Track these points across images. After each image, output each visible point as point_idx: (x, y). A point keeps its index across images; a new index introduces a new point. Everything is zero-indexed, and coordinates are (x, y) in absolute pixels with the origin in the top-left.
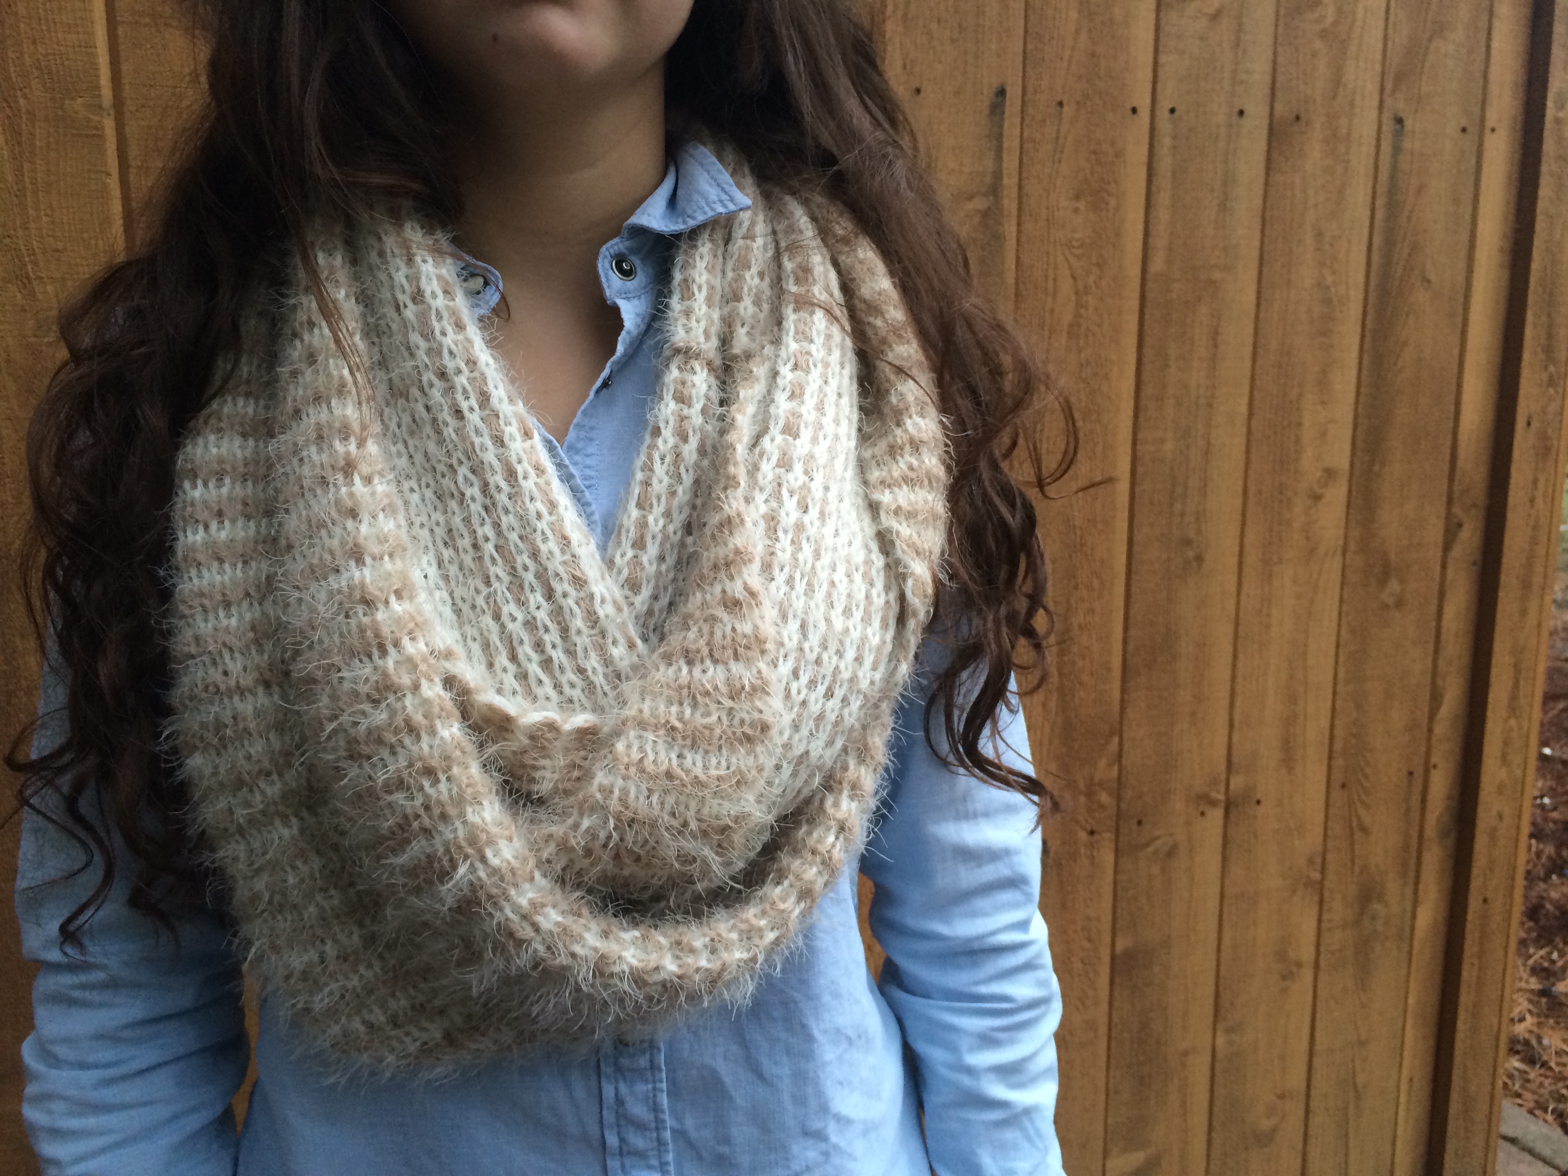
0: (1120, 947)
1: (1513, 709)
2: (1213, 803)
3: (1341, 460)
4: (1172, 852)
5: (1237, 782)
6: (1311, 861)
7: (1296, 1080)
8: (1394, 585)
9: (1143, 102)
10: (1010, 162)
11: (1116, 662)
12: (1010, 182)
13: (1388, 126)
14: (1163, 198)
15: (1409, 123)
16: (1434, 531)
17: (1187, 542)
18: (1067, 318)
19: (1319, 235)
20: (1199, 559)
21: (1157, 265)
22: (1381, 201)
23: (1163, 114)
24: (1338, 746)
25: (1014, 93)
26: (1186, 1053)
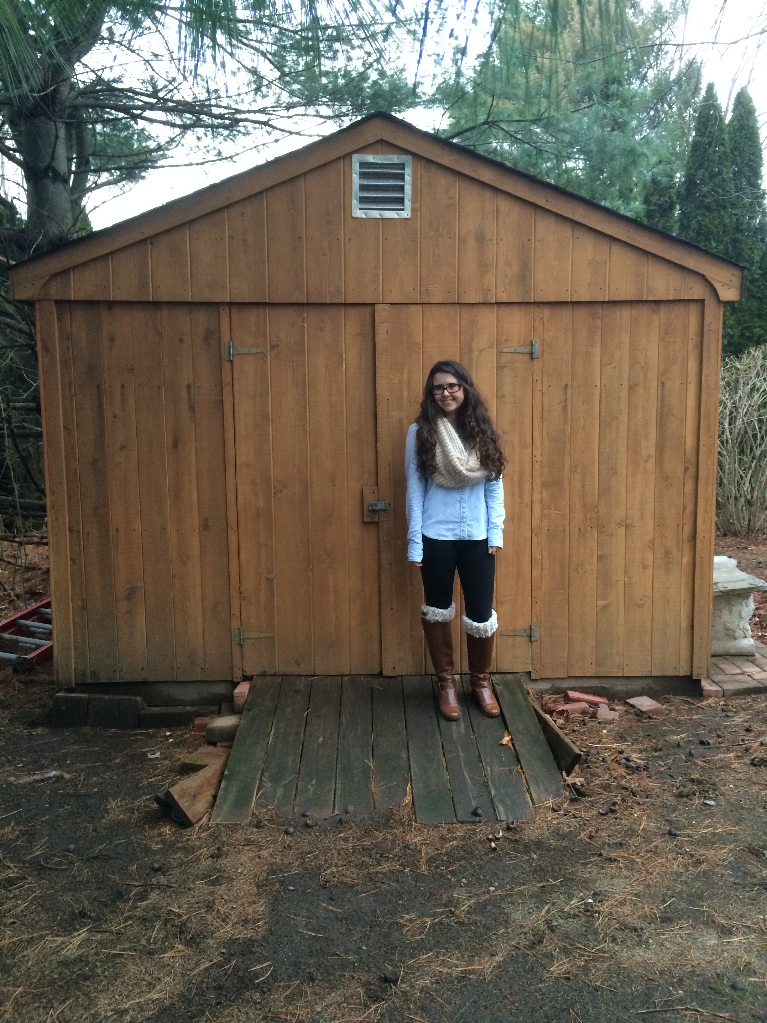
0: (599, 553)
1: (706, 511)
2: (622, 525)
3: (653, 452)
4: (612, 535)
5: (628, 522)
6: (650, 542)
7: (649, 593)
8: (670, 481)
9: (598, 383)
10: (569, 396)
11: (597, 493)
12: (569, 401)
13: (660, 384)
14: (604, 401)
15: (666, 383)
16: (681, 469)
17: (613, 469)
18: (582, 424)
19: (643, 407)
20: (616, 473)
21: (603, 414)
22: (659, 399)
23: (603, 385)
24: (656, 516)
25: (569, 384)
26: (617, 581)
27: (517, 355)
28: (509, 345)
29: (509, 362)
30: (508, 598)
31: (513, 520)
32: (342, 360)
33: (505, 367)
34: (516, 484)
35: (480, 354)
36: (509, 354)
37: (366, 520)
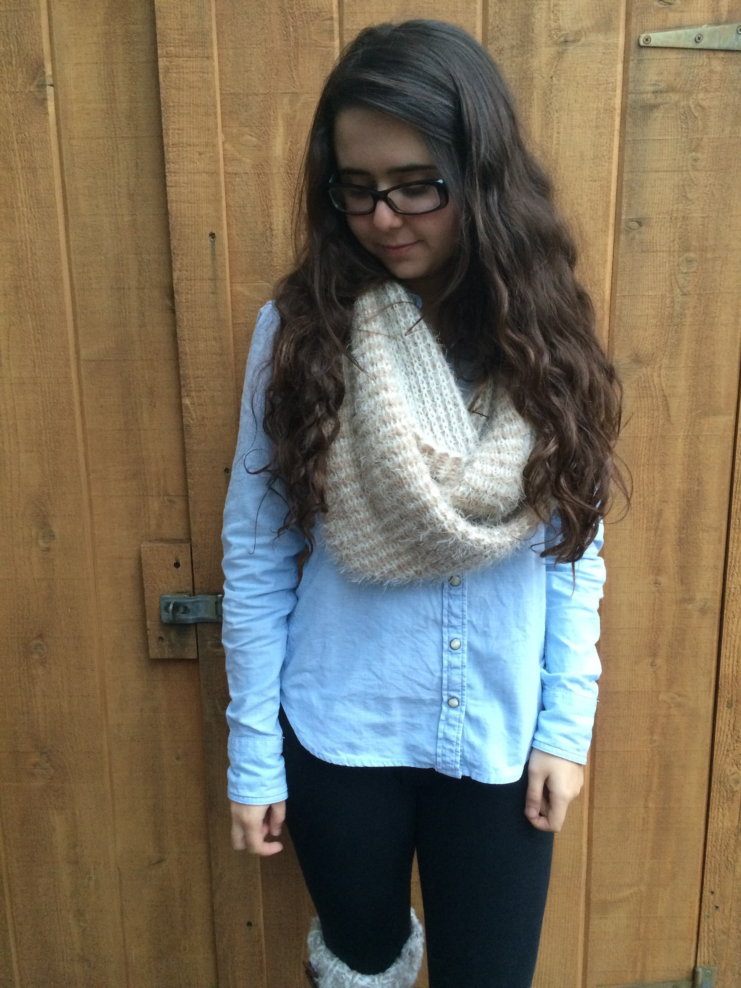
27: (702, 59)
28: (673, 17)
29: (671, 89)
30: (626, 893)
31: (654, 655)
32: (42, 86)
33: (653, 107)
34: (671, 537)
35: (560, 55)
36: (672, 56)
37: (154, 652)
